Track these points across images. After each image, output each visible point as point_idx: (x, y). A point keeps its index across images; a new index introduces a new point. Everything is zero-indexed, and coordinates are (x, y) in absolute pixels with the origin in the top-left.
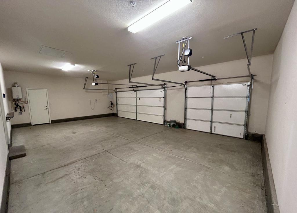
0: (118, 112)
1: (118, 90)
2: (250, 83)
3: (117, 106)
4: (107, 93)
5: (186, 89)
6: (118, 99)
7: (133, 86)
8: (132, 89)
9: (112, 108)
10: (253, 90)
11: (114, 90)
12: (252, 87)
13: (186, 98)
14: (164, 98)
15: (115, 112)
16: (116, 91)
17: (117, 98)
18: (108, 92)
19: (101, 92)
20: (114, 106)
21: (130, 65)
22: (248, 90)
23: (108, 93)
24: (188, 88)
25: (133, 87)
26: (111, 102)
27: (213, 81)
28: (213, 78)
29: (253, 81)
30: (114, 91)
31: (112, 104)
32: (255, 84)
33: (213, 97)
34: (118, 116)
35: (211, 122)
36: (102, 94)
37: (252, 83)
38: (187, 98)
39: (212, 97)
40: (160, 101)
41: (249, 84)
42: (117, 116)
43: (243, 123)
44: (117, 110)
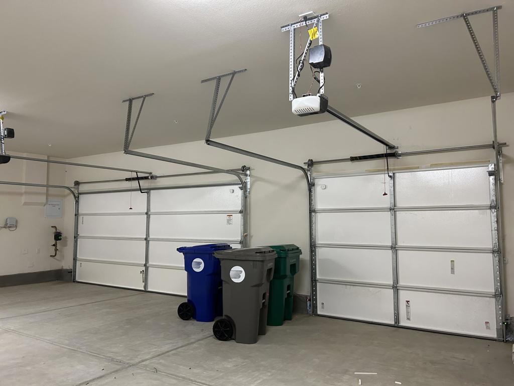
0: (78, 263)
1: (83, 188)
2: (493, 166)
3: (76, 242)
4: (43, 199)
5: (311, 185)
6: (80, 218)
7: (140, 175)
8: (135, 184)
9: (56, 250)
10: (503, 186)
11: (68, 188)
12: (502, 177)
13: (312, 211)
14: (241, 212)
15: (67, 264)
16: (76, 192)
17: (77, 215)
18: (47, 195)
19: (21, 194)
20: (65, 245)
21: (131, 101)
22: (492, 187)
23: (47, 199)
24: (316, 181)
25: (138, 179)
26: (54, 230)
27: (391, 160)
28: (389, 151)
29: (501, 161)
30: (67, 191)
31: (58, 236)
32: (508, 167)
33: (393, 209)
34: (77, 279)
35: (396, 288)
36: (23, 199)
37: (501, 165)
38: (314, 211)
39: (391, 209)
40: (229, 222)
41: (491, 167)
42: (74, 281)
43: (490, 288)
44: (75, 259)
